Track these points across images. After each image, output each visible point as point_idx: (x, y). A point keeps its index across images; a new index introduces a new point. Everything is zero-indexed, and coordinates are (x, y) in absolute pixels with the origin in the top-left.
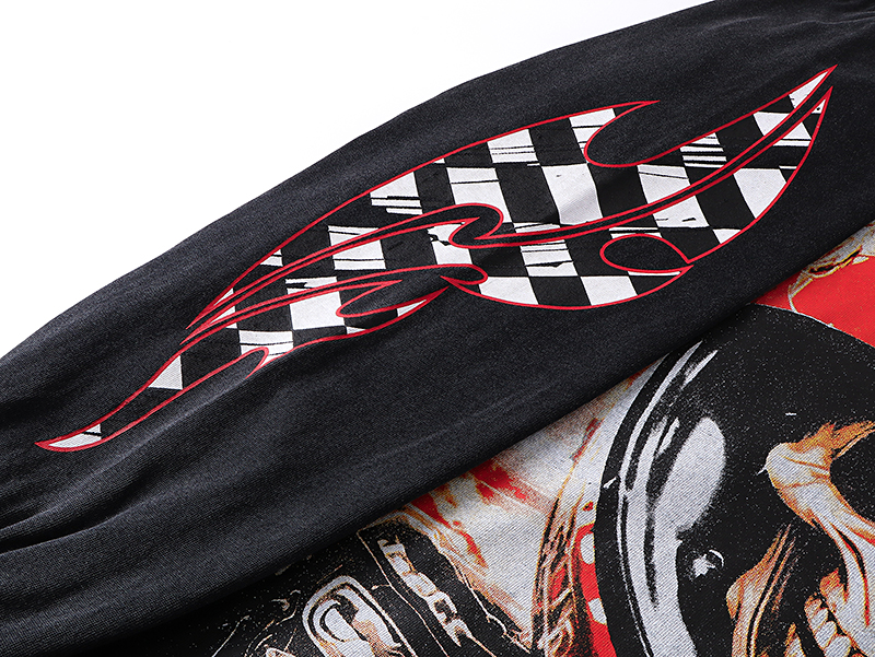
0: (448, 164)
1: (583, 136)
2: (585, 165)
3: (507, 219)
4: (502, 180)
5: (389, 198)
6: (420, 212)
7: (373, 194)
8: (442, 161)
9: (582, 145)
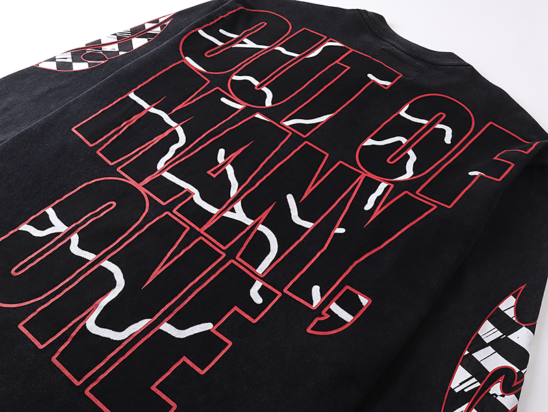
0: (471, 353)
1: (511, 313)
2: (524, 327)
3: (517, 370)
4: (497, 351)
5: (461, 384)
6: (478, 384)
7: (453, 386)
8: (467, 352)
9: (514, 319)
